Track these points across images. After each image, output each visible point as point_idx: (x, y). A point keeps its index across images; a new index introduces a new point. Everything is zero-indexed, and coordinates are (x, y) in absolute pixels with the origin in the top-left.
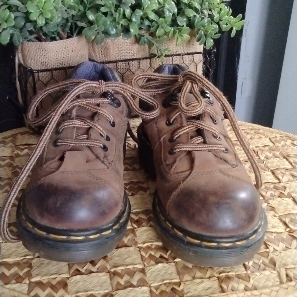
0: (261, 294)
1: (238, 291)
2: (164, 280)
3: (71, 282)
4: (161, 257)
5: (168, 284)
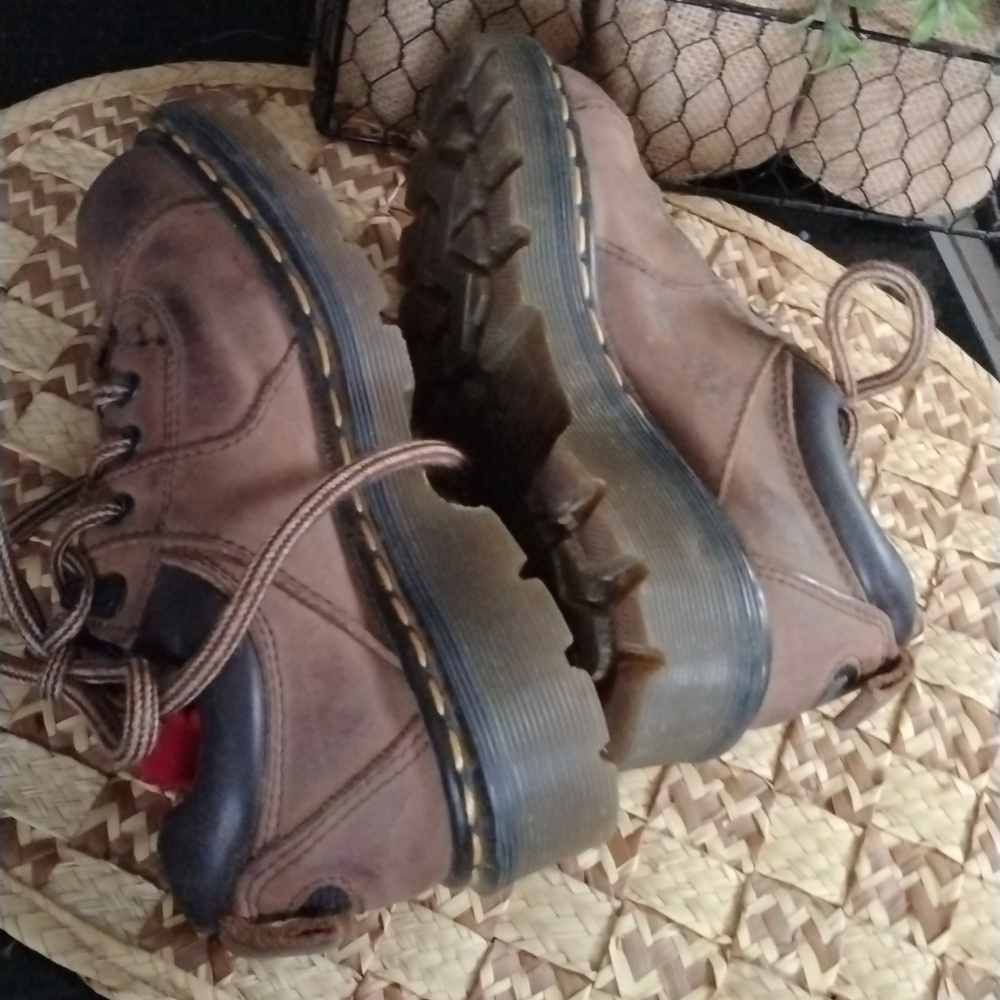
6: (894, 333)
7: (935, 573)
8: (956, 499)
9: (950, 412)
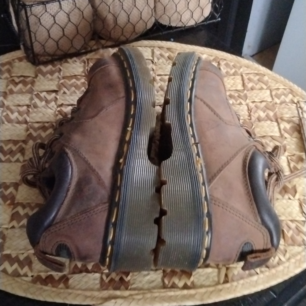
6: (207, 56)
7: (248, 109)
8: (244, 90)
9: (231, 69)
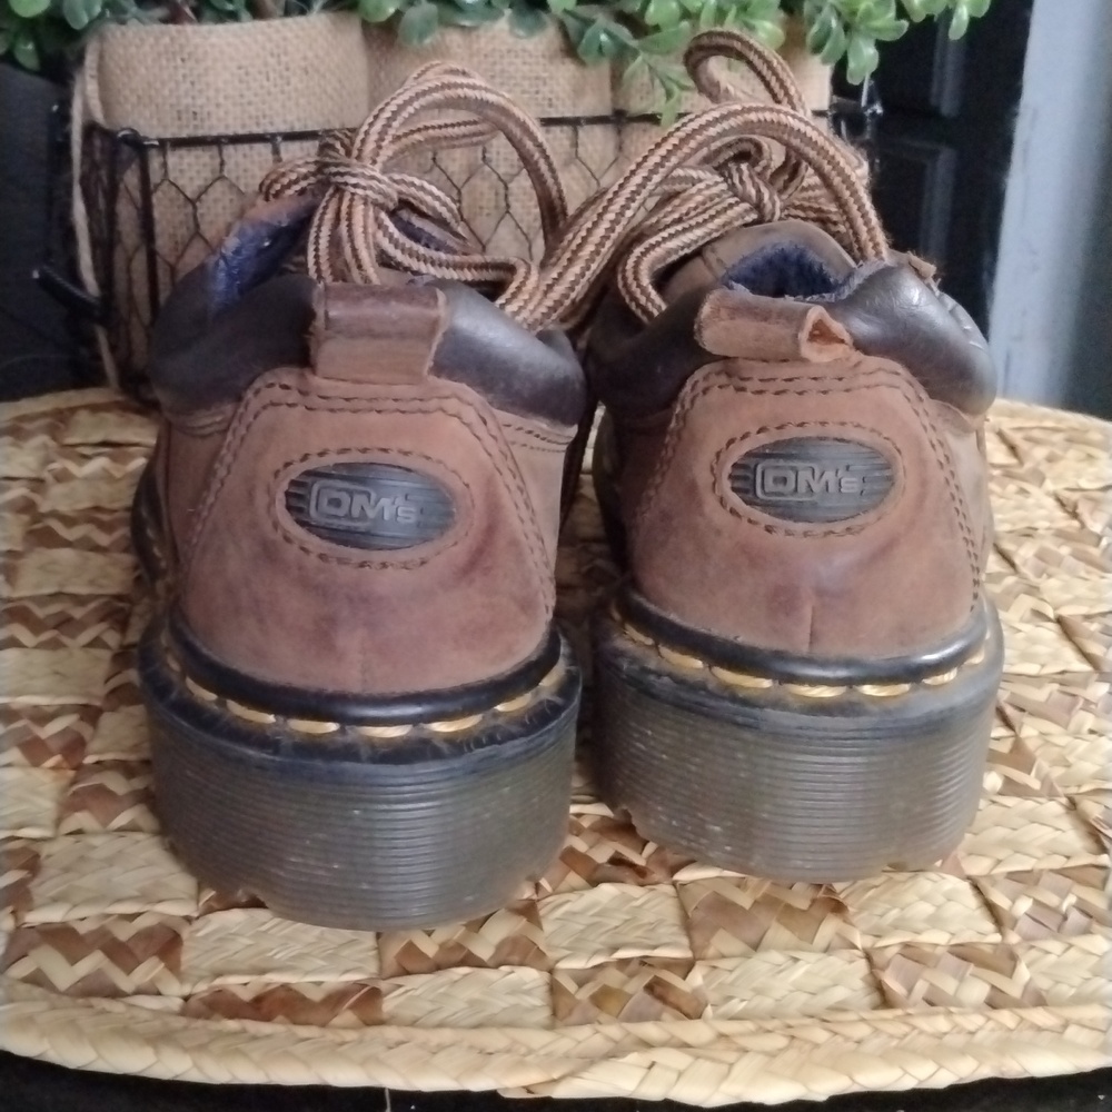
0: (1065, 1026)
1: (959, 1004)
2: (615, 949)
3: (200, 934)
4: (617, 861)
5: (633, 967)
